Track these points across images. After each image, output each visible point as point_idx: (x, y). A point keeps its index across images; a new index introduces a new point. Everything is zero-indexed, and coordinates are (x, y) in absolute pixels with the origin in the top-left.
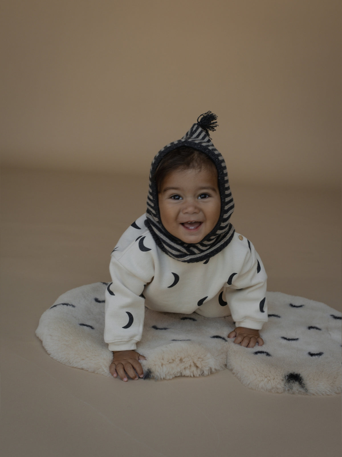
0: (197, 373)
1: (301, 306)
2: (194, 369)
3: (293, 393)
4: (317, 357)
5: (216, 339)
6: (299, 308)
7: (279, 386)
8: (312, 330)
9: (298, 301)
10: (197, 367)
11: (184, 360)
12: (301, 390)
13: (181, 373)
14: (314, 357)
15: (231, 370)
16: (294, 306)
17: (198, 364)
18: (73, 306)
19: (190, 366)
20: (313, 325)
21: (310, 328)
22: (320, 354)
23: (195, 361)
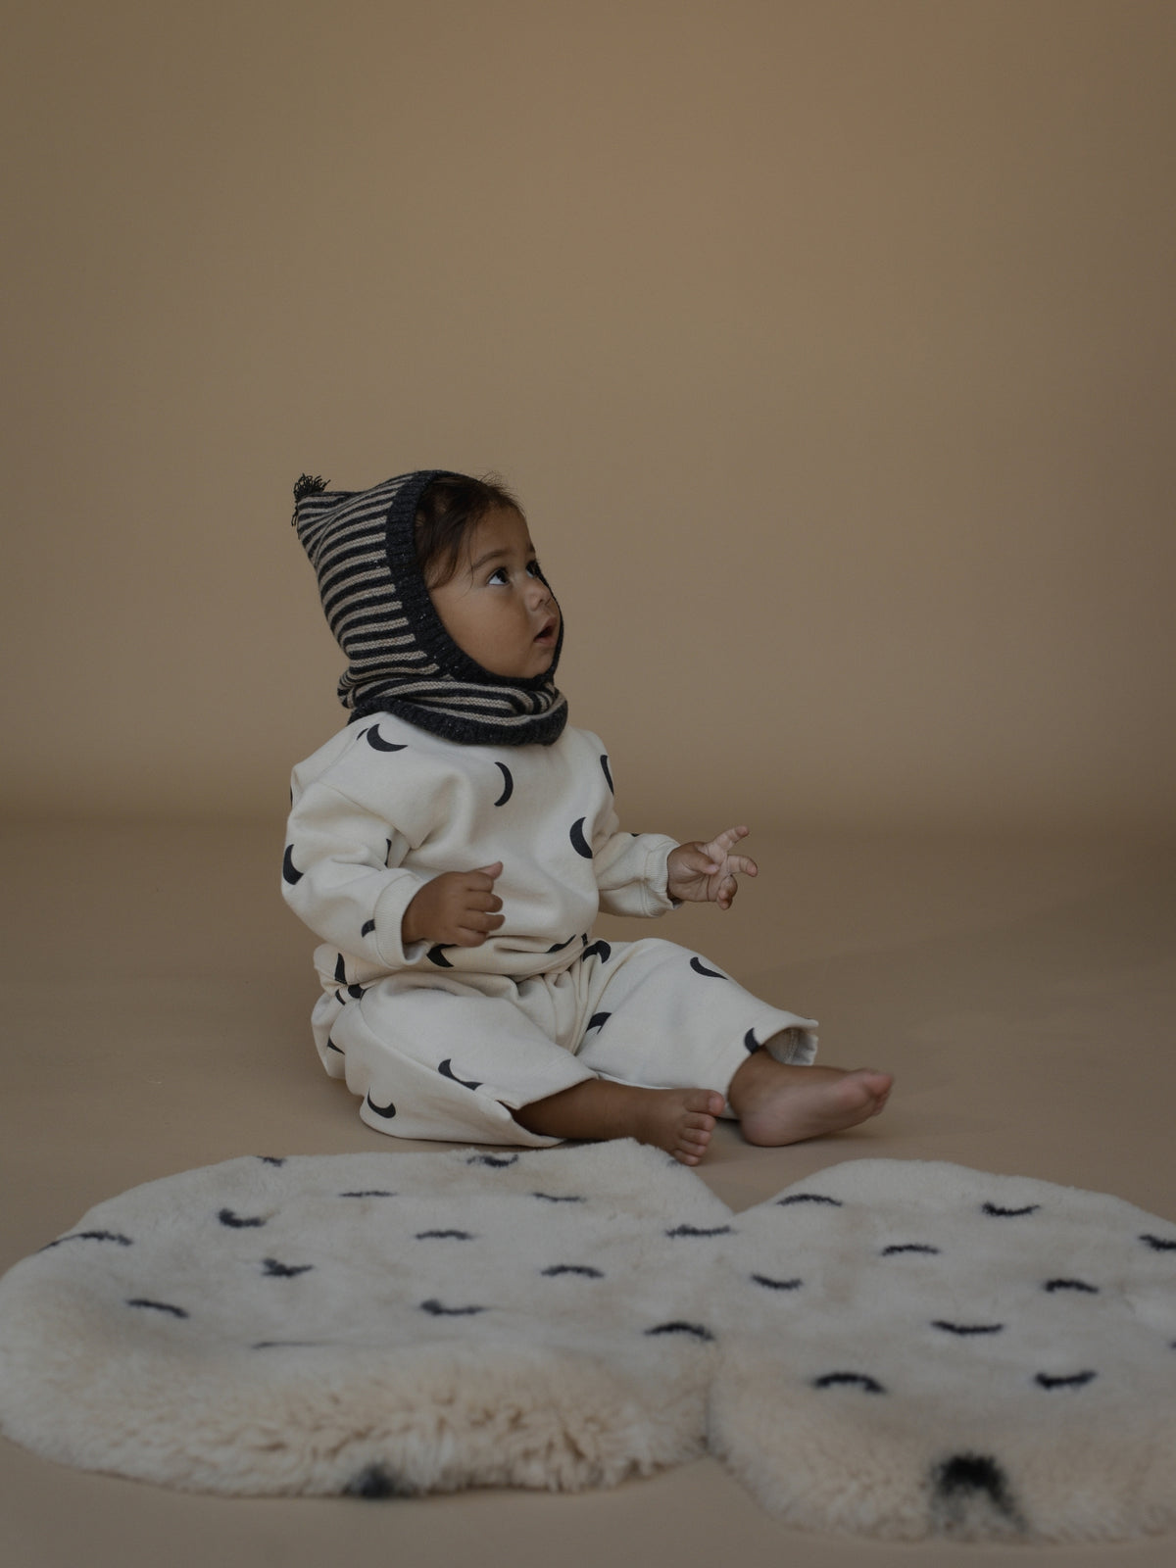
0: (573, 1474)
1: (1027, 1211)
2: (563, 1459)
3: (969, 1538)
4: (1067, 1390)
5: (667, 1339)
6: (1019, 1219)
7: (907, 1511)
8: (1060, 1293)
9: (1012, 1192)
10: (578, 1455)
11: (526, 1420)
12: (1000, 1522)
13: (509, 1473)
14: (1056, 1392)
15: (723, 1458)
16: (1002, 1212)
17: (585, 1445)
18: (125, 1241)
19: (551, 1446)
20: (1067, 1274)
21: (1053, 1285)
22: (1082, 1379)
23: (574, 1430)
